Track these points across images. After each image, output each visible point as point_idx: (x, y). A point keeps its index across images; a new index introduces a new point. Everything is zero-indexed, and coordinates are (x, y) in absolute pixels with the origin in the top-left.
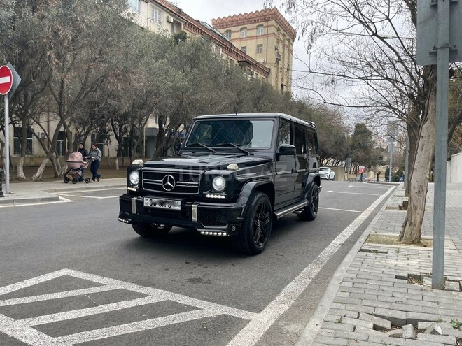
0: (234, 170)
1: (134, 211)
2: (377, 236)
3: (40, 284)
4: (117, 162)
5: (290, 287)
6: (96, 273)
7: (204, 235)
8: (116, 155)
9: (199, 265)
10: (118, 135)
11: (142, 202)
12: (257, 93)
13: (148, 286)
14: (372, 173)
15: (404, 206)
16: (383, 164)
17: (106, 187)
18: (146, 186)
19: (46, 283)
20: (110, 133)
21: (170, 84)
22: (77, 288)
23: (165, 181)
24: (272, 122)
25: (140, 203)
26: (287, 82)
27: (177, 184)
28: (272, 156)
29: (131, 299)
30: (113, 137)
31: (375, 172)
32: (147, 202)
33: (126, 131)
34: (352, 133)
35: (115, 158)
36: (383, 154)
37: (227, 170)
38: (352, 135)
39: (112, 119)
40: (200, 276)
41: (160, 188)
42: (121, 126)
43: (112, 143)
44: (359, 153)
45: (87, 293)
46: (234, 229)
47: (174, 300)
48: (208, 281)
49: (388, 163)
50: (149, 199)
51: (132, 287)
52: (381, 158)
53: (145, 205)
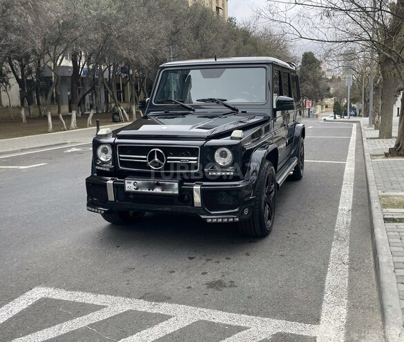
0: (241, 138)
1: (111, 197)
2: (387, 196)
3: (15, 317)
4: (23, 112)
5: (331, 279)
6: (83, 289)
7: (212, 224)
8: (19, 103)
9: (208, 260)
10: (20, 77)
11: (123, 186)
12: (196, 21)
13: (162, 301)
14: (319, 107)
15: (390, 153)
16: (331, 97)
17: (23, 150)
18: (123, 163)
19: (22, 314)
20: (9, 75)
21: (94, 13)
22: (70, 318)
23: (151, 157)
24: (264, 70)
25: (119, 188)
26: (223, 5)
27: (167, 160)
28: (269, 113)
29: (151, 325)
30: (13, 81)
31: (322, 106)
32: (130, 186)
33: (30, 72)
34: (300, 64)
35: (19, 108)
36: (329, 84)
37: (232, 138)
38: (300, 66)
39: (10, 59)
40: (218, 277)
41: (144, 165)
42: (22, 66)
43: (13, 88)
44: (309, 87)
45: (87, 323)
46: (246, 212)
47: (206, 318)
48: (232, 284)
49: (336, 94)
50: (133, 182)
51: (144, 306)
52: (329, 89)
53: (127, 189)
